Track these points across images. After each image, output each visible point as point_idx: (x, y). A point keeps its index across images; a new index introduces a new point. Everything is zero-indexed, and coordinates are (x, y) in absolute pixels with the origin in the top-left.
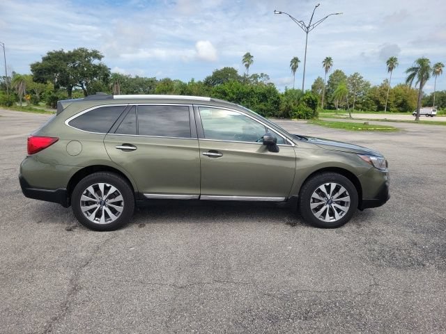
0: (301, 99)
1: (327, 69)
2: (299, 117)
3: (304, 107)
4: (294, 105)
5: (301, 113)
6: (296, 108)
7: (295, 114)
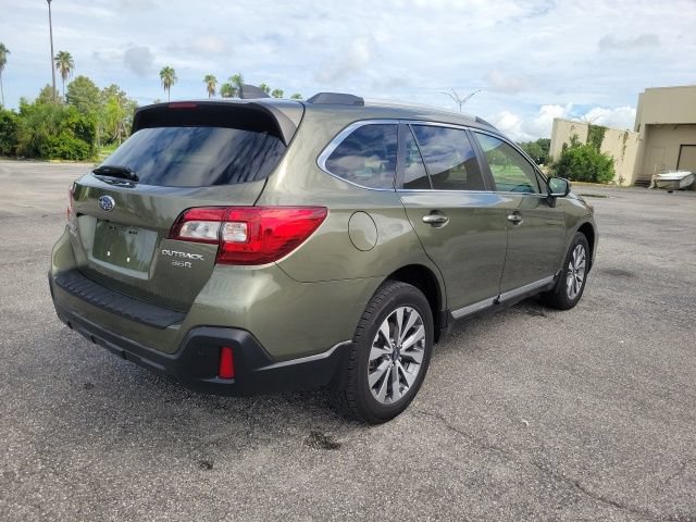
0: (63, 123)
1: (64, 72)
2: (64, 156)
3: (71, 140)
4: (51, 134)
5: (66, 148)
6: (55, 140)
7: (55, 151)
